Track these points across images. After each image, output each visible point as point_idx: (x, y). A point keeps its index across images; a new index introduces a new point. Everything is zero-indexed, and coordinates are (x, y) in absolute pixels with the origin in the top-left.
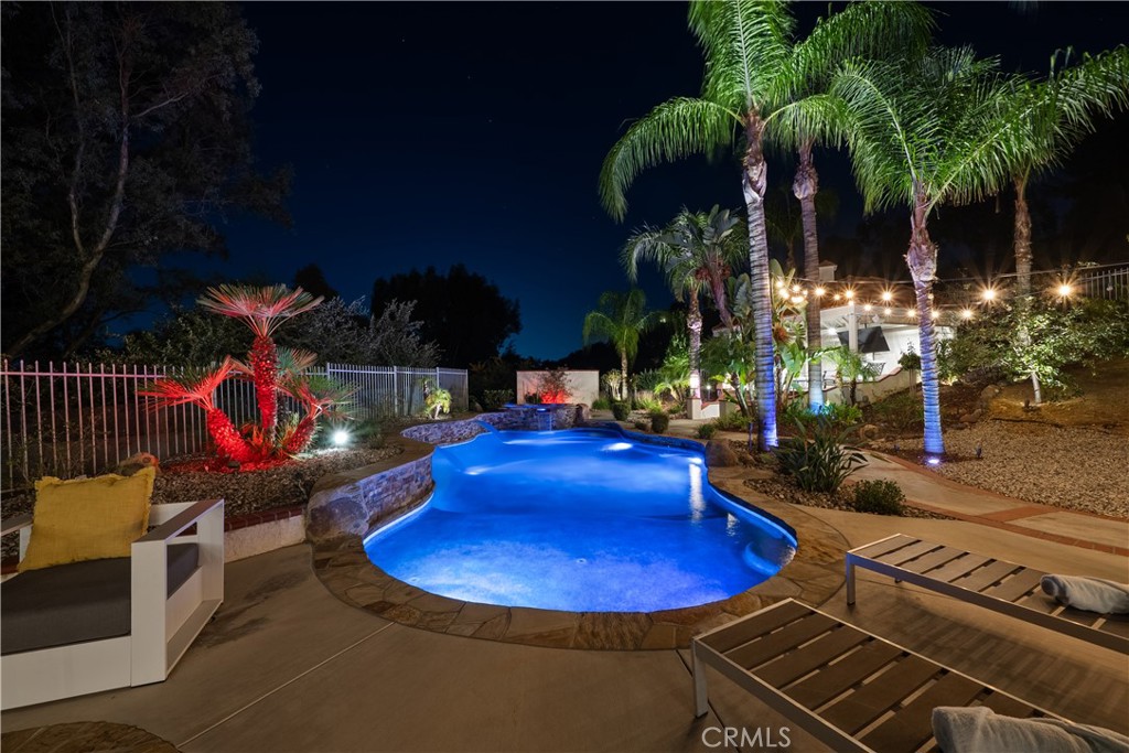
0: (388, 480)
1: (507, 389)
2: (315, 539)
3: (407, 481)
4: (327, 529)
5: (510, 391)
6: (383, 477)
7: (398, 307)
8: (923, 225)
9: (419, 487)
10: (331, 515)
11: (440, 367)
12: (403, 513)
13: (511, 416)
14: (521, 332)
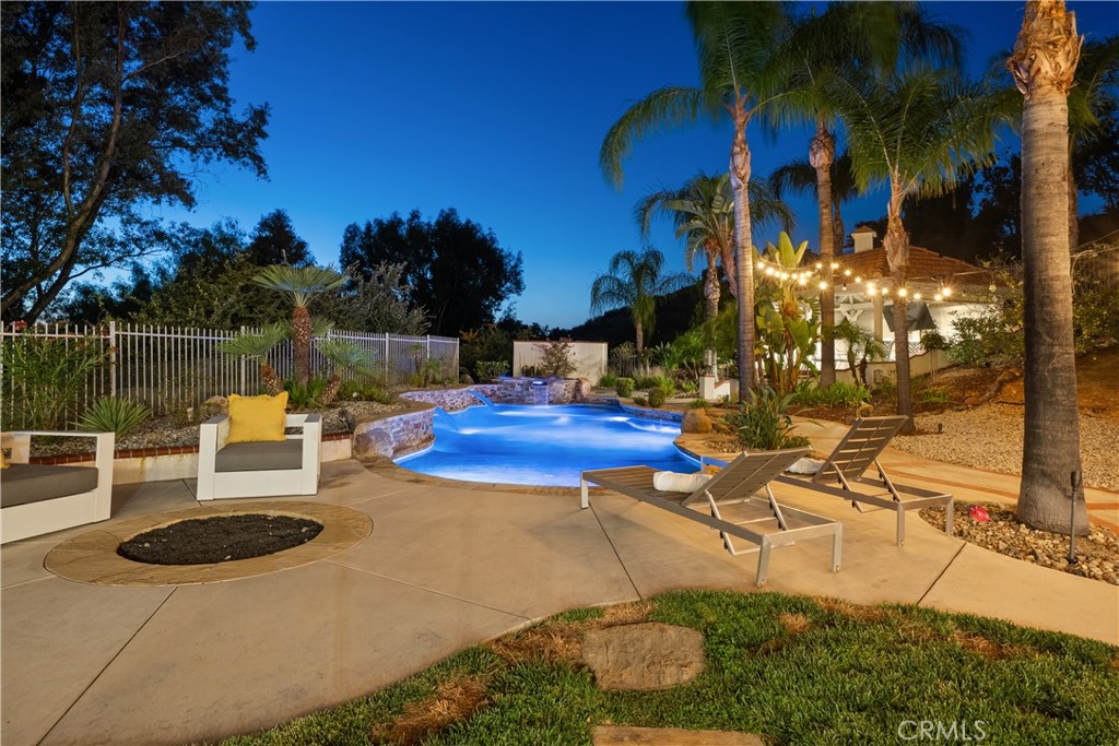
0: (405, 423)
1: (502, 361)
2: (358, 456)
3: (417, 426)
4: (366, 450)
5: (505, 364)
6: (401, 419)
7: (387, 269)
8: (897, 214)
9: (425, 433)
10: (369, 441)
11: (431, 334)
12: (414, 451)
13: (506, 389)
14: (523, 293)
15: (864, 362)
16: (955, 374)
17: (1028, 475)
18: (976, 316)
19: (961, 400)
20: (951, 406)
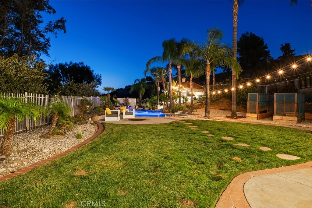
8: (192, 79)
14: (101, 85)
15: (185, 102)
16: (198, 104)
17: (206, 112)
18: (201, 94)
19: (199, 108)
20: (197, 109)
